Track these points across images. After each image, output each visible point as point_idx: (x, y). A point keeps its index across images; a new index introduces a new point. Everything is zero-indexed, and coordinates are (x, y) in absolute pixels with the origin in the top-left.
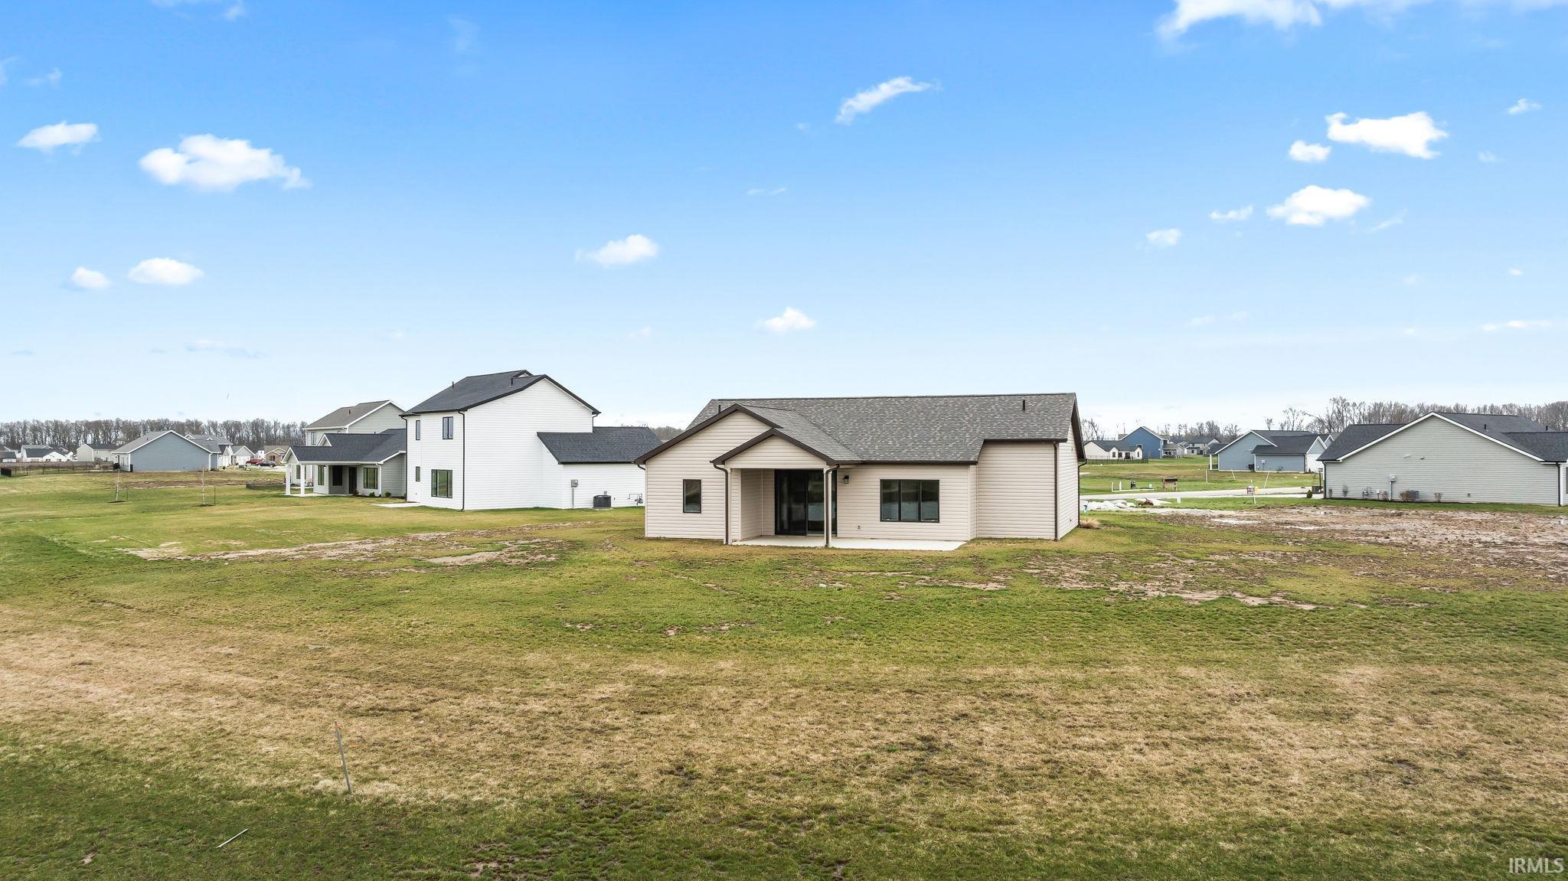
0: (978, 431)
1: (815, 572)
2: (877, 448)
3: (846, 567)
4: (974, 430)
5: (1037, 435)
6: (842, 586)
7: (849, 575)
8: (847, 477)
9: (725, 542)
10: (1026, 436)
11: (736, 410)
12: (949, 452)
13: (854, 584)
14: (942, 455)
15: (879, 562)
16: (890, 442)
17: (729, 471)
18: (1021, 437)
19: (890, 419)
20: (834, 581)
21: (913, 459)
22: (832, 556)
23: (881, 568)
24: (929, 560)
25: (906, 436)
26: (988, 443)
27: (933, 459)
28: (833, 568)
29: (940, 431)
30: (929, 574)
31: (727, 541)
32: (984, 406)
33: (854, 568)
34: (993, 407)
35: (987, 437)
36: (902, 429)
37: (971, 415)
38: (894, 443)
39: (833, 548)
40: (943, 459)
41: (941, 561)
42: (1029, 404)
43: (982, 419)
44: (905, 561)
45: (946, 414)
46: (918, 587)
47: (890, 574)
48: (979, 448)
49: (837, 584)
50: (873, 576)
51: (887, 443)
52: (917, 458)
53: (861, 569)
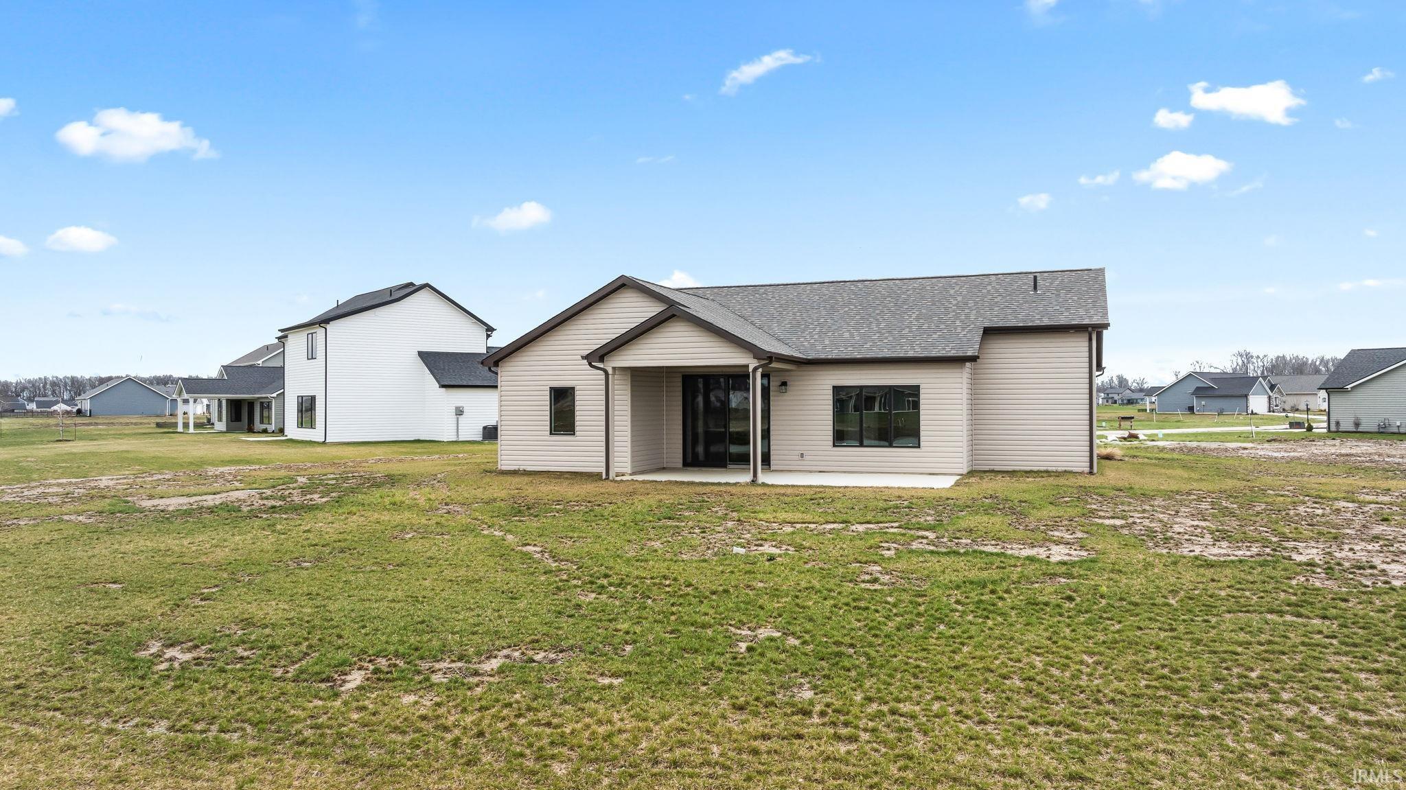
0: (973, 317)
1: (730, 524)
2: (827, 342)
3: (782, 516)
4: (967, 316)
5: (1063, 320)
6: (777, 551)
7: (788, 529)
8: (784, 384)
9: (604, 477)
10: (1046, 322)
11: (623, 285)
12: (933, 345)
13: (799, 548)
14: (925, 349)
15: (839, 505)
16: (847, 335)
17: (610, 371)
18: (1037, 323)
19: (844, 306)
20: (761, 542)
21: (880, 355)
22: (761, 497)
23: (845, 517)
24: (920, 502)
25: (869, 326)
26: (990, 333)
27: (911, 354)
28: (761, 516)
29: (917, 319)
30: (931, 528)
31: (607, 473)
32: (976, 286)
33: (798, 516)
34: (989, 288)
35: (987, 324)
36: (862, 318)
37: (959, 299)
38: (852, 336)
39: (764, 485)
40: (925, 354)
41: (940, 504)
42: (1040, 282)
43: (976, 303)
44: (881, 504)
45: (923, 298)
46: (921, 553)
47: (861, 528)
48: (979, 339)
49: (768, 549)
50: (831, 531)
51: (841, 336)
52: (886, 353)
53: (808, 517)
